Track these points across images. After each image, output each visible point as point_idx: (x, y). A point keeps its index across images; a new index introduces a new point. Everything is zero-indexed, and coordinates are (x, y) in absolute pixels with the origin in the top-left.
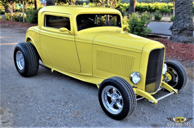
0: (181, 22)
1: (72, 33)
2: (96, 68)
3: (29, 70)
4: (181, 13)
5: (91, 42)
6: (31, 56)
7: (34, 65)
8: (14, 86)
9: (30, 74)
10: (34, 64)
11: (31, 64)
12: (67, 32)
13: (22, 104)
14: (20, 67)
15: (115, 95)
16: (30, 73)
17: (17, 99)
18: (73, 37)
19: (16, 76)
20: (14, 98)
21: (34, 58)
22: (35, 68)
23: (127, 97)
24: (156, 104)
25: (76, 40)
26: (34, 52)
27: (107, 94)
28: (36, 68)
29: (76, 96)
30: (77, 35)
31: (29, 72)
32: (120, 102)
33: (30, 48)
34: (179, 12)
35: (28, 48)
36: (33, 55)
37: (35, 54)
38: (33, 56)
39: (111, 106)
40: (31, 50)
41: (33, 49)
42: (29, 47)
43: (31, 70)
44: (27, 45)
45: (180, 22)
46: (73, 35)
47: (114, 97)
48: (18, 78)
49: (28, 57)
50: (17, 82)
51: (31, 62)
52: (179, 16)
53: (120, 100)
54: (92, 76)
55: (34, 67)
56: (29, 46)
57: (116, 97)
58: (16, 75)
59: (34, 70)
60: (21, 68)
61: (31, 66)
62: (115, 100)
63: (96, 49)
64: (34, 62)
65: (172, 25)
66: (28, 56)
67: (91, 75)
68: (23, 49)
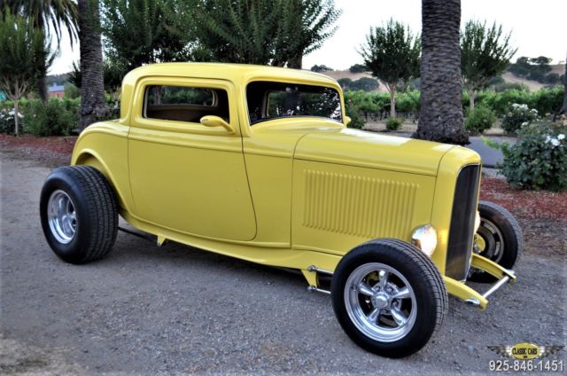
0: (437, 123)
1: (234, 131)
2: (303, 225)
3: (93, 243)
4: (437, 102)
5: (291, 154)
6: (99, 203)
7: (106, 228)
8: (51, 289)
9: (94, 255)
10: (106, 224)
11: (98, 224)
12: (221, 129)
13: (97, 335)
14: (61, 237)
15: (386, 287)
16: (93, 251)
17: (75, 322)
18: (239, 140)
19: (47, 263)
20: (63, 320)
21: (105, 208)
22: (108, 237)
23: (429, 290)
24: (485, 306)
25: (245, 150)
26: (105, 191)
27: (357, 288)
28: (110, 238)
29: (247, 305)
30: (247, 137)
31: (91, 249)
32: (400, 306)
33: (95, 181)
34: (433, 101)
35: (88, 180)
36: (103, 199)
37: (107, 196)
38: (103, 204)
39: (372, 320)
40: (97, 185)
41: (101, 182)
42: (90, 177)
43: (97, 240)
44: (83, 174)
45: (434, 123)
46: (238, 136)
47: (384, 295)
48: (53, 267)
49: (91, 206)
50: (55, 277)
51: (98, 220)
52: (432, 110)
53: (400, 302)
54: (290, 248)
55: (106, 233)
56: (90, 174)
57: (389, 293)
58: (47, 261)
59: (104, 242)
60: (64, 238)
61: (98, 231)
62: (388, 301)
63: (305, 171)
64: (106, 219)
65: (415, 131)
66: (89, 202)
67: (287, 244)
68: (76, 183)
